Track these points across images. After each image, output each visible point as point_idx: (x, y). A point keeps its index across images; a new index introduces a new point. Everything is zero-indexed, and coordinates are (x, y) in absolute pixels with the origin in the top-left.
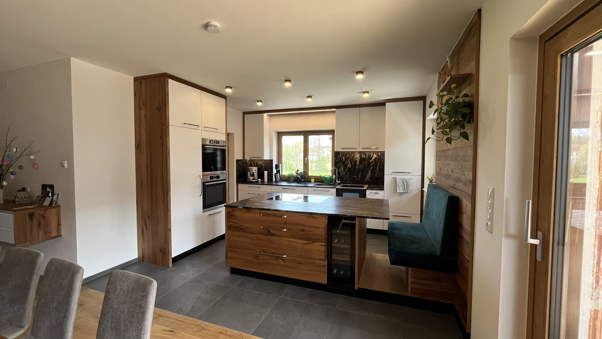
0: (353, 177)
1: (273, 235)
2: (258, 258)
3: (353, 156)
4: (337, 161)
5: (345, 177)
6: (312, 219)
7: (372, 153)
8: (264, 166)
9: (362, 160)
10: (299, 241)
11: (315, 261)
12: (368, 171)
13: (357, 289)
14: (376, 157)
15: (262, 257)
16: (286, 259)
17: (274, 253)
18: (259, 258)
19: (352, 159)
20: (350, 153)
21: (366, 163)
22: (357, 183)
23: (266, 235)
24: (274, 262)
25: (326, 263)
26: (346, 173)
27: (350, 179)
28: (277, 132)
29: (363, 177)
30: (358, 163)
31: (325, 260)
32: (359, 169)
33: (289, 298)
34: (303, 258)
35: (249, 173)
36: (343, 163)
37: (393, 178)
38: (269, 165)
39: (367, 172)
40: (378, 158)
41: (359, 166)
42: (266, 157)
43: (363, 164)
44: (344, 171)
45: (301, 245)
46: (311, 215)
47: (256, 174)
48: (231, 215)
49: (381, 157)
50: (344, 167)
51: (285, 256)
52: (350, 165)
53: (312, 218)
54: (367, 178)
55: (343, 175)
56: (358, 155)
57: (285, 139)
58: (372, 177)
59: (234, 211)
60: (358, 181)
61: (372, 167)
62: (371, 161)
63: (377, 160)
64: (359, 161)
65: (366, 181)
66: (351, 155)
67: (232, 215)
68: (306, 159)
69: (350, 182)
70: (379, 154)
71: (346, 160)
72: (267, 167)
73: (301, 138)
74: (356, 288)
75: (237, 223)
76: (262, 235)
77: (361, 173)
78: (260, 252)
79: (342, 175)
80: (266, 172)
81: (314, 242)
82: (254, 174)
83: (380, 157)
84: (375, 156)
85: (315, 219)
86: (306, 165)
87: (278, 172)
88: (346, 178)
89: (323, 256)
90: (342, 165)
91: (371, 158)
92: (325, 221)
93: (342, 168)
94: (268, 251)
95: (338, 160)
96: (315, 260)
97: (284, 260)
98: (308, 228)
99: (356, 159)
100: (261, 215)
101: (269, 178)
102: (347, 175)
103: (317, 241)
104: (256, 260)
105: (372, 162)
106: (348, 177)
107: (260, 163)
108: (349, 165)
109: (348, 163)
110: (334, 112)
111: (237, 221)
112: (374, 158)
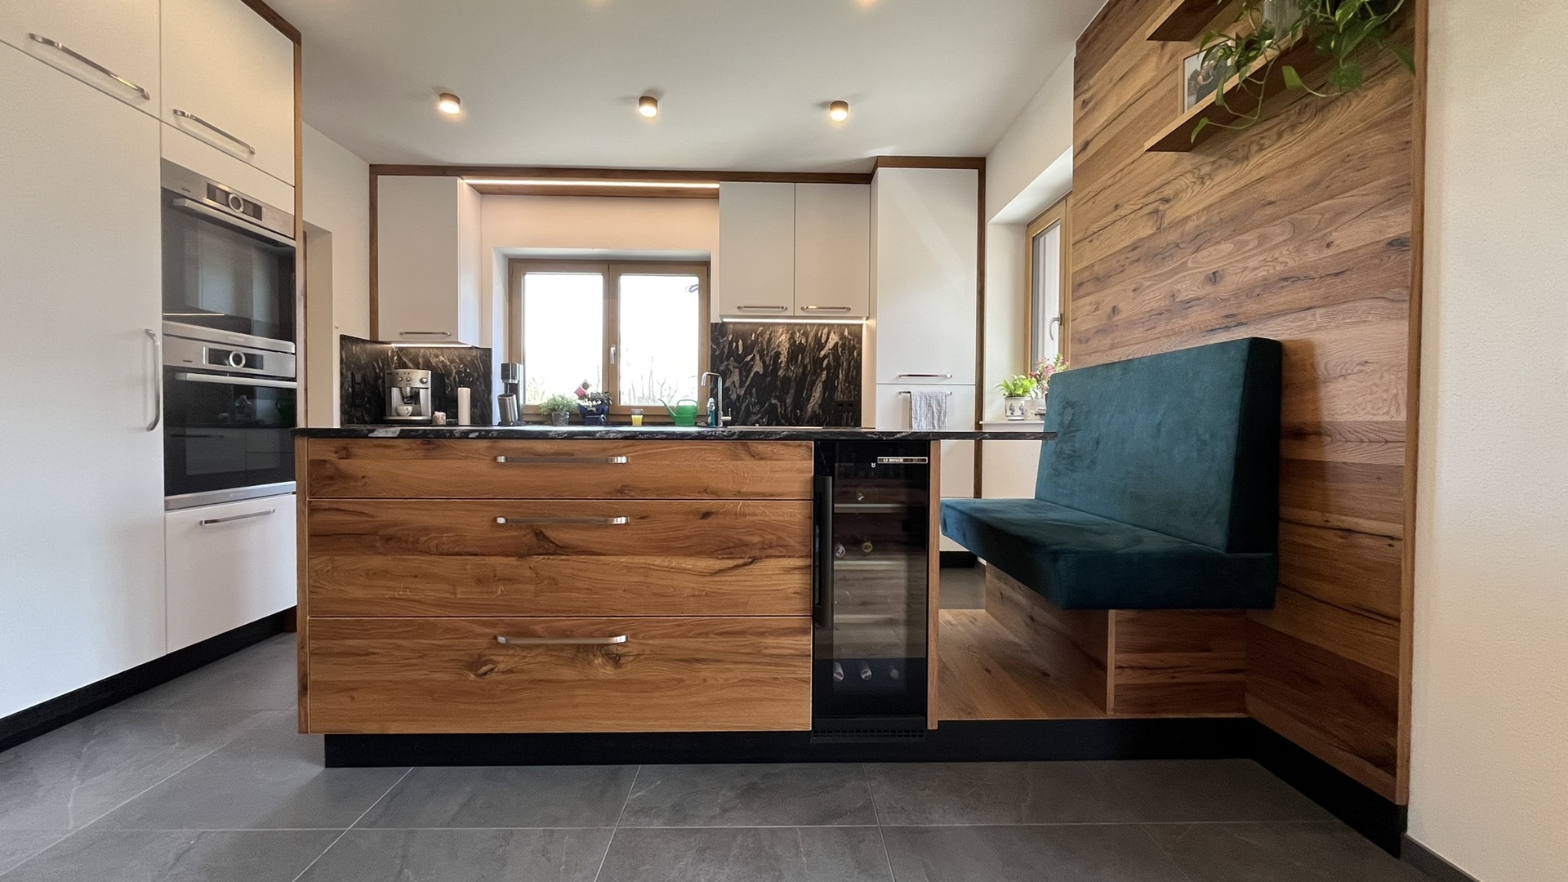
0: (771, 404)
1: (559, 549)
2: (485, 669)
3: (770, 339)
4: (717, 353)
5: (745, 404)
6: (750, 463)
7: (826, 330)
8: (458, 372)
9: (796, 350)
10: (689, 563)
11: (758, 639)
12: (813, 383)
13: (936, 728)
14: (837, 343)
15: (504, 661)
16: (626, 650)
17: (564, 634)
18: (490, 666)
19: (765, 346)
20: (761, 329)
21: (807, 360)
22: (783, 421)
23: (522, 554)
24: (568, 673)
25: (806, 642)
26: (748, 392)
27: (758, 411)
28: (505, 256)
29: (800, 402)
30: (783, 359)
31: (804, 632)
32: (786, 379)
33: (657, 825)
34: (707, 634)
35: (395, 392)
36: (740, 359)
37: (900, 393)
38: (476, 369)
39: (811, 389)
40: (843, 345)
41: (787, 369)
42: (468, 337)
43: (799, 362)
44: (741, 386)
45: (701, 579)
46: (744, 445)
47: (425, 396)
48: (331, 478)
49: (852, 342)
50: (740, 373)
51: (622, 639)
52: (761, 364)
53: (747, 458)
54: (812, 404)
55: (738, 396)
56: (783, 337)
57: (534, 282)
58: (825, 403)
59: (348, 456)
60: (785, 416)
61: (825, 372)
62: (823, 353)
63: (840, 350)
64: (788, 352)
65: (809, 414)
66: (762, 334)
67: (339, 476)
68: (613, 349)
69: (762, 418)
70: (846, 333)
71: (748, 350)
72: (468, 375)
73: (594, 282)
74: (932, 725)
75: (366, 514)
76: (507, 555)
77: (792, 391)
78: (495, 638)
79: (734, 397)
80: (464, 394)
81: (754, 560)
82: (417, 394)
83: (849, 341)
84: (834, 339)
85: (762, 459)
86: (611, 371)
87: (512, 389)
88: (748, 406)
89: (796, 612)
90: (734, 367)
91: (822, 346)
92: (800, 464)
93: (736, 377)
94: (538, 628)
95: (722, 353)
96: (762, 634)
97: (614, 658)
98: (730, 504)
99: (778, 346)
100: (502, 459)
101: (478, 412)
102: (751, 398)
103: (771, 552)
104: (472, 677)
105: (825, 357)
106: (755, 405)
107: (442, 358)
108: (758, 367)
109: (753, 359)
110: (714, 196)
111: (365, 504)
112: (831, 344)
